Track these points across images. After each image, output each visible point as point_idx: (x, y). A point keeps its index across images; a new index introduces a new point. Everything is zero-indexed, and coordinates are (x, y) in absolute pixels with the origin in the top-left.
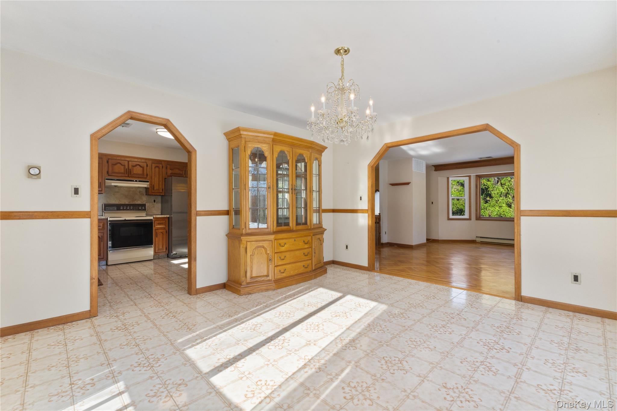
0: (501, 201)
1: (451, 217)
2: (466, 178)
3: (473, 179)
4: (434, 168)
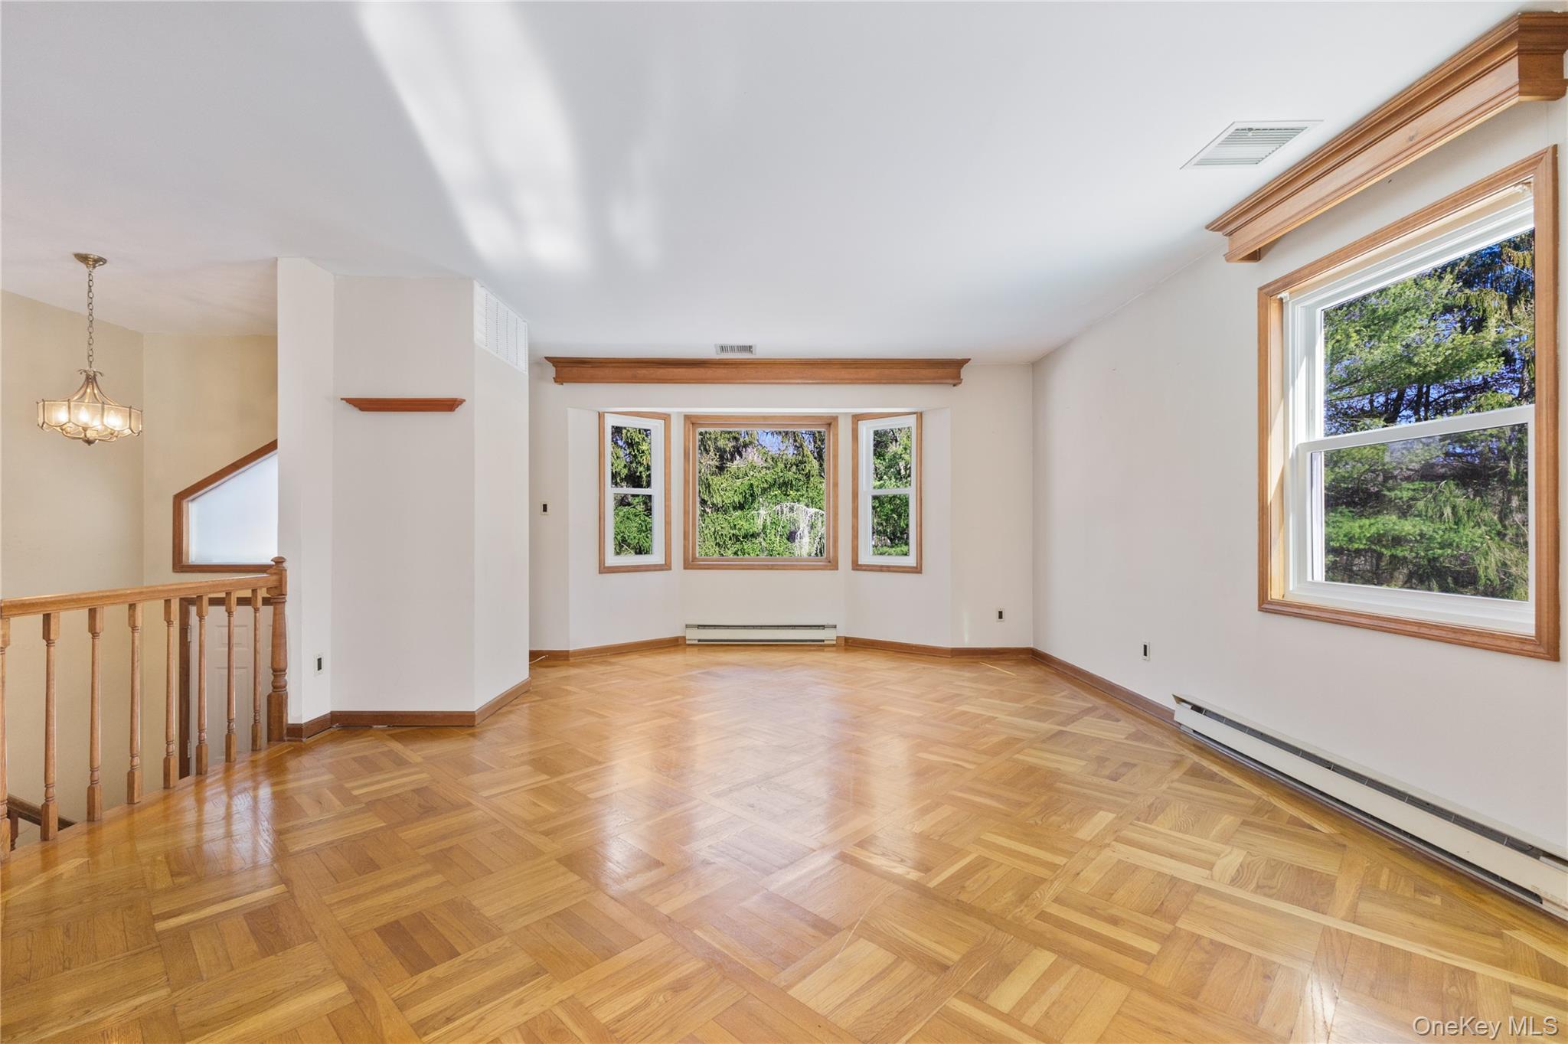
1: (610, 562)
2: (656, 424)
3: (677, 428)
4: (554, 368)
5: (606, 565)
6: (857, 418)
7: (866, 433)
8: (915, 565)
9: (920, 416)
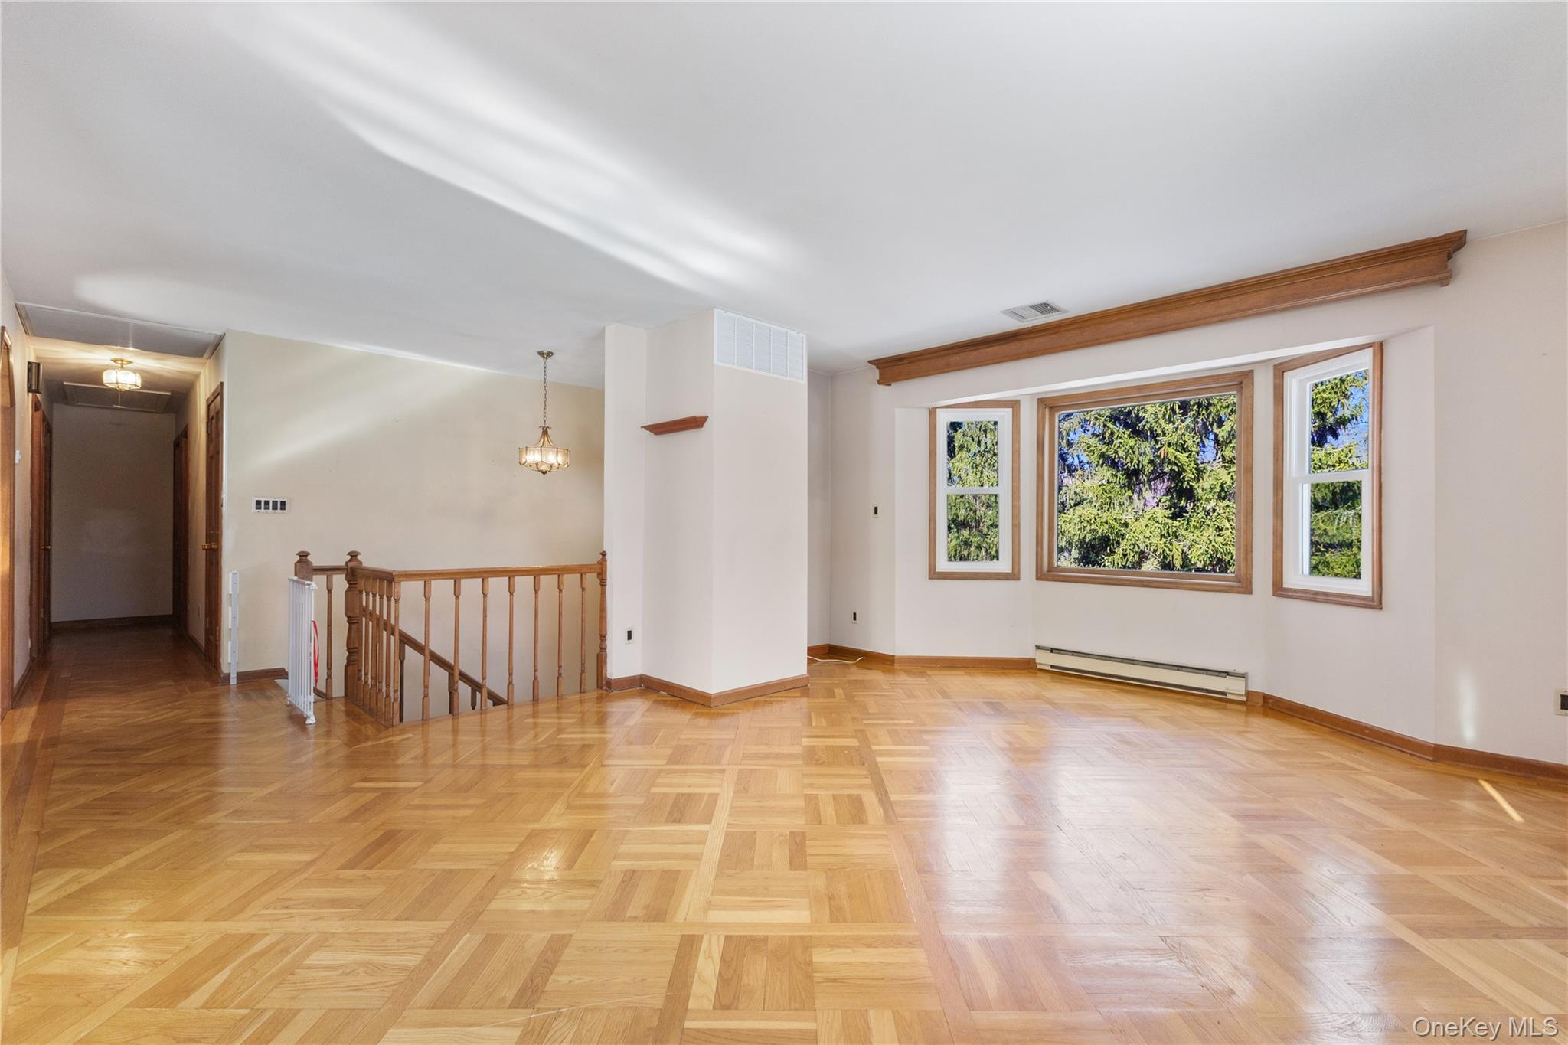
0: (1222, 511)
1: (942, 567)
2: (1003, 414)
3: (1029, 414)
4: (878, 371)
5: (937, 570)
6: (1281, 369)
7: (1299, 390)
8: (1370, 595)
9: (1380, 349)
